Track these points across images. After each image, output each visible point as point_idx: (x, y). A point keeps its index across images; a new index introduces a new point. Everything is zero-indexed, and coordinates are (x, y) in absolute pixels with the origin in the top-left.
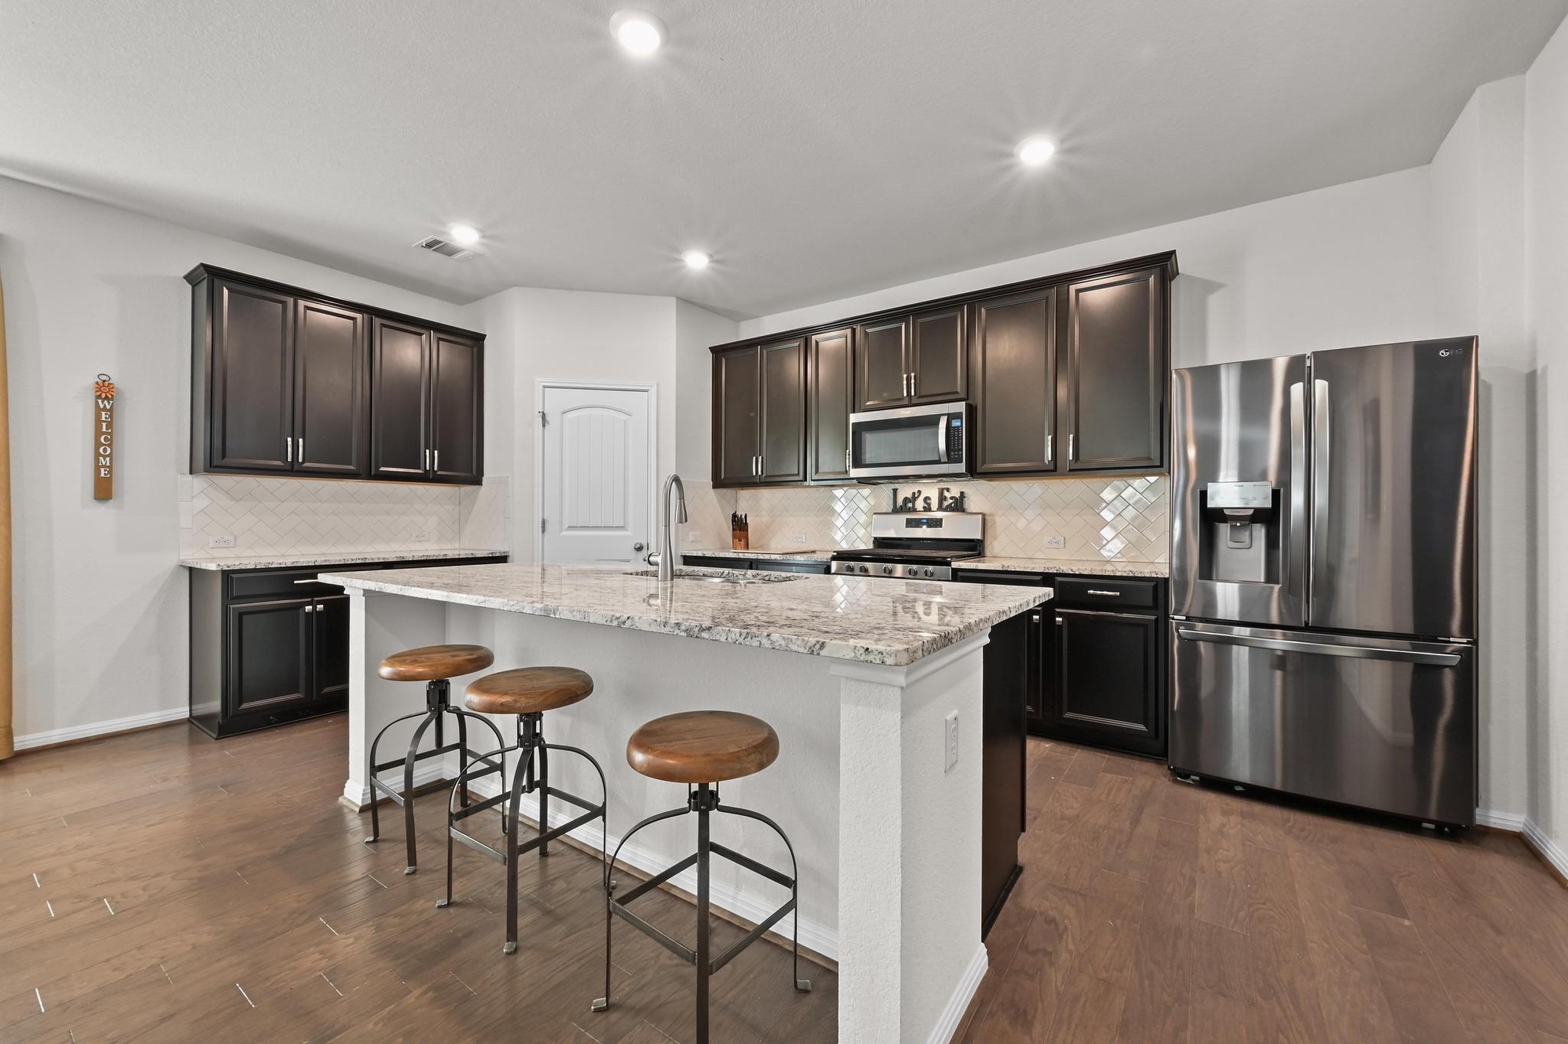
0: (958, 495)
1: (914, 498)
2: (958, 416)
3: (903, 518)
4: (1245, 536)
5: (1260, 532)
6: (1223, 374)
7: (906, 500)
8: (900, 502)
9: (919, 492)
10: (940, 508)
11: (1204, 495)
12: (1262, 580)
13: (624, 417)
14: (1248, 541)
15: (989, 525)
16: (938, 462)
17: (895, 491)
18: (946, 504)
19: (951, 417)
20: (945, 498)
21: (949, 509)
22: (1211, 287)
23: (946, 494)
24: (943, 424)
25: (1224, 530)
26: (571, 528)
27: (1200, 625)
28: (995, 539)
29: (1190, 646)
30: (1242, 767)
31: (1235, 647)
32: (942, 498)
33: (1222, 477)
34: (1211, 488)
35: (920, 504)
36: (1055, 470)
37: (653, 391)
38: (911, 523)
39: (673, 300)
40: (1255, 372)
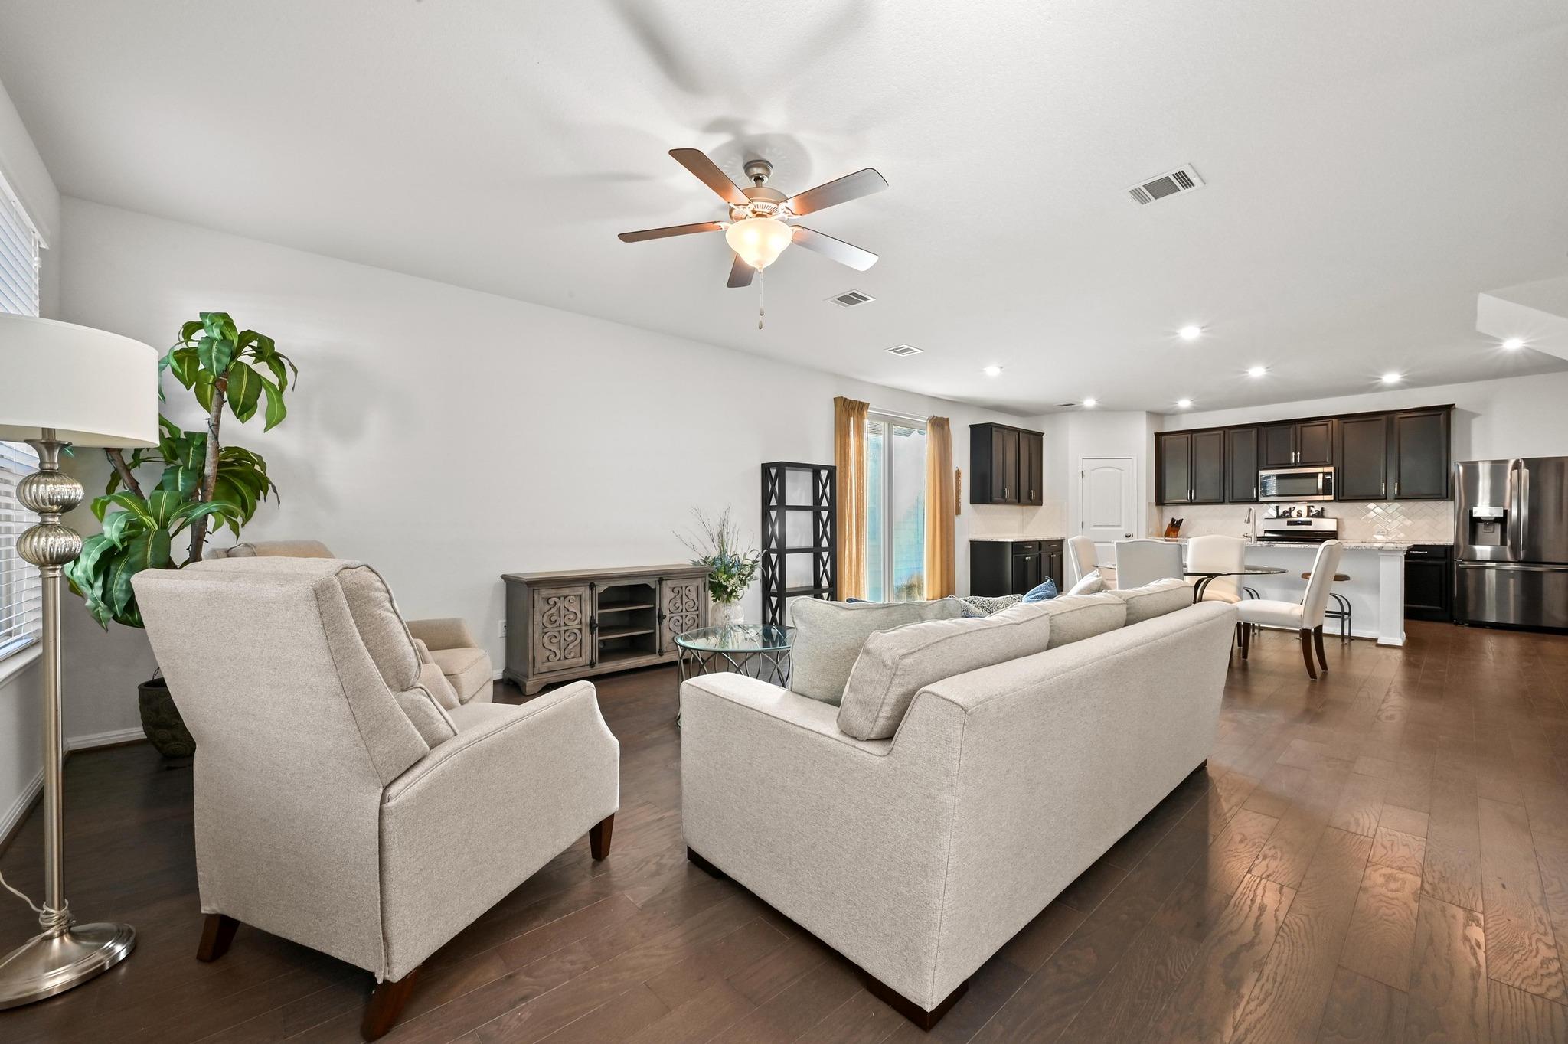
0: (1320, 509)
1: (1290, 511)
2: (1330, 474)
3: (1285, 521)
4: (1492, 528)
5: (1498, 527)
6: (1480, 465)
7: (1285, 512)
8: (1281, 512)
9: (1294, 508)
10: (1308, 516)
11: (1471, 512)
12: (1499, 544)
13: (1119, 471)
14: (1492, 530)
15: (1340, 523)
16: (1317, 494)
17: (1277, 507)
18: (1311, 514)
19: (1325, 474)
20: (1311, 511)
21: (1314, 516)
22: (1474, 415)
23: (1311, 508)
24: (1320, 476)
25: (1481, 526)
26: (1095, 526)
27: (1467, 563)
28: (1344, 531)
29: (1463, 572)
30: (1492, 617)
31: (1487, 570)
32: (1309, 511)
33: (1480, 504)
34: (1475, 509)
35: (1294, 514)
36: (1386, 499)
37: (1135, 458)
38: (1289, 523)
39: (1145, 413)
40: (1498, 466)
